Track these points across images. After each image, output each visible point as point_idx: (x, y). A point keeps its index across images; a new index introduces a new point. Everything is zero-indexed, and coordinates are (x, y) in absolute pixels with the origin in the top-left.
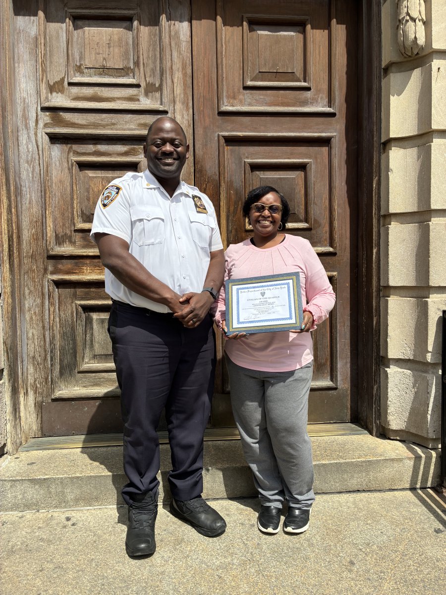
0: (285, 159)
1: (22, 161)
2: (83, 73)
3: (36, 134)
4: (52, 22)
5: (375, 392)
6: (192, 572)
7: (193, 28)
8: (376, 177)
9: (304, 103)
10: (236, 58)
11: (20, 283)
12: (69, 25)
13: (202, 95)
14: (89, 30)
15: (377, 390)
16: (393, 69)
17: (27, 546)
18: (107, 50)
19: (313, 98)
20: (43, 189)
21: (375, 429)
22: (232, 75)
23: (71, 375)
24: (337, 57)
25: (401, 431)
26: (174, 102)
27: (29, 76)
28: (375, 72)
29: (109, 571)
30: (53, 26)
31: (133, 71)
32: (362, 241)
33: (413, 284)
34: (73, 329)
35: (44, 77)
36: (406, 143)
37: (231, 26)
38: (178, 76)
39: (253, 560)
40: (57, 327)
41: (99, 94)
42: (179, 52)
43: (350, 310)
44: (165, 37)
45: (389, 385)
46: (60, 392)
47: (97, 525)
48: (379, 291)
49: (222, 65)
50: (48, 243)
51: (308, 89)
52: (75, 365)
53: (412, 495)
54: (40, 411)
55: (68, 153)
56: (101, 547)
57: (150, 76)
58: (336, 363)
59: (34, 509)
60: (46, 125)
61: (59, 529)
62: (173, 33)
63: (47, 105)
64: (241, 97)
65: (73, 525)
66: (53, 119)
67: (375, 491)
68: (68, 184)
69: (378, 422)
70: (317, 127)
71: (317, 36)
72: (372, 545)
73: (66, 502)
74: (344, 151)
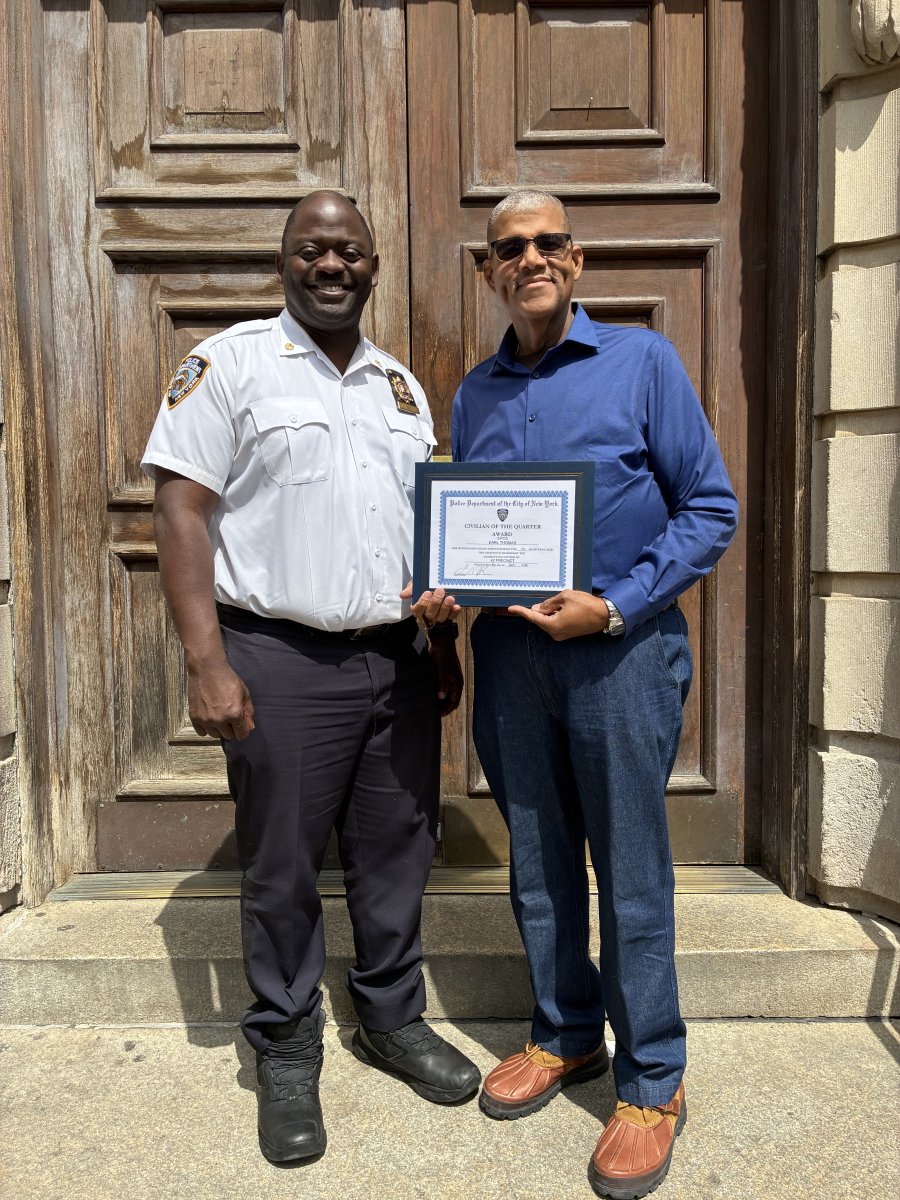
0: (605, 296)
1: (57, 310)
2: (182, 124)
3: (86, 254)
4: (119, 21)
5: (795, 803)
6: (364, 1179)
7: (410, 22)
8: (803, 332)
9: (650, 174)
10: (500, 81)
11: (53, 558)
12: (153, 27)
13: (427, 162)
14: (194, 35)
15: (800, 798)
16: (843, 92)
17: (38, 1098)
18: (231, 74)
19: (669, 162)
20: (100, 367)
21: (794, 883)
22: (491, 119)
23: (155, 747)
24: (723, 72)
25: (852, 889)
26: (369, 179)
27: (72, 135)
28: (804, 100)
29: (193, 1164)
30: (121, 29)
31: (283, 117)
32: (773, 471)
33: (881, 566)
34: (160, 655)
35: (103, 136)
36: (870, 255)
37: (492, 12)
38: (377, 123)
39: (499, 1161)
40: (127, 649)
41: (213, 166)
42: (379, 74)
43: (747, 624)
44: (351, 42)
45: (827, 789)
46: (134, 783)
47: (185, 1063)
48: (807, 581)
49: (471, 98)
50: (110, 477)
51: (658, 143)
52: (163, 728)
53: (870, 1031)
54: (94, 819)
55: (151, 293)
56: (185, 1110)
57: (320, 126)
58: (714, 737)
59: (65, 1022)
60: (106, 235)
61: (107, 1067)
62: (366, 34)
63: (107, 192)
64: (511, 164)
65: (138, 1059)
66: (119, 221)
67: (788, 1019)
68: (151, 356)
69: (802, 868)
70: (677, 225)
71: (678, 29)
72: (766, 1142)
73: (129, 1011)
74: (738, 277)
